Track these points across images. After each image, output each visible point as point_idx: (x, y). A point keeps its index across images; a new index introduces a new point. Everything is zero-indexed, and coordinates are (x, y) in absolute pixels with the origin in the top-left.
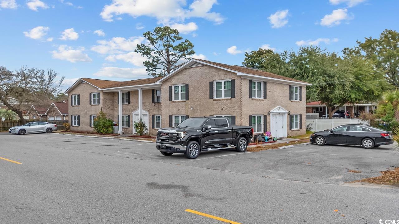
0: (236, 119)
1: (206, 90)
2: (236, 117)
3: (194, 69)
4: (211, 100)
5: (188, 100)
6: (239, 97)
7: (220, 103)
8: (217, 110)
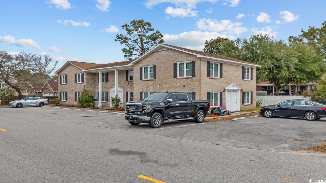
0: (196, 95)
1: (171, 70)
2: (196, 93)
3: (161, 52)
4: (175, 79)
5: (156, 79)
6: (198, 76)
7: (183, 82)
8: (180, 87)
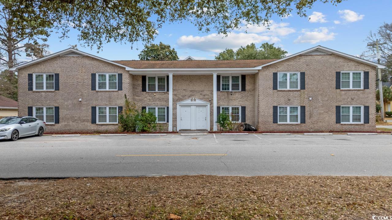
0: (370, 110)
1: (331, 80)
2: (370, 107)
3: (313, 56)
4: (338, 90)
5: (305, 89)
6: (373, 89)
7: (350, 94)
8: (346, 100)
